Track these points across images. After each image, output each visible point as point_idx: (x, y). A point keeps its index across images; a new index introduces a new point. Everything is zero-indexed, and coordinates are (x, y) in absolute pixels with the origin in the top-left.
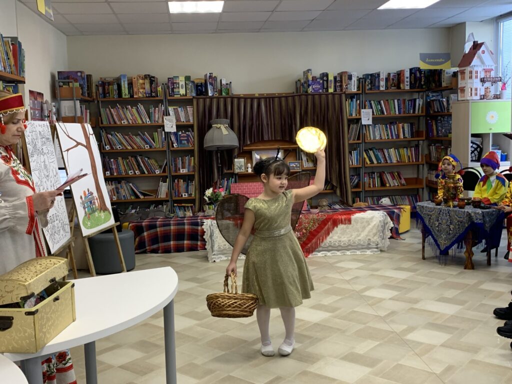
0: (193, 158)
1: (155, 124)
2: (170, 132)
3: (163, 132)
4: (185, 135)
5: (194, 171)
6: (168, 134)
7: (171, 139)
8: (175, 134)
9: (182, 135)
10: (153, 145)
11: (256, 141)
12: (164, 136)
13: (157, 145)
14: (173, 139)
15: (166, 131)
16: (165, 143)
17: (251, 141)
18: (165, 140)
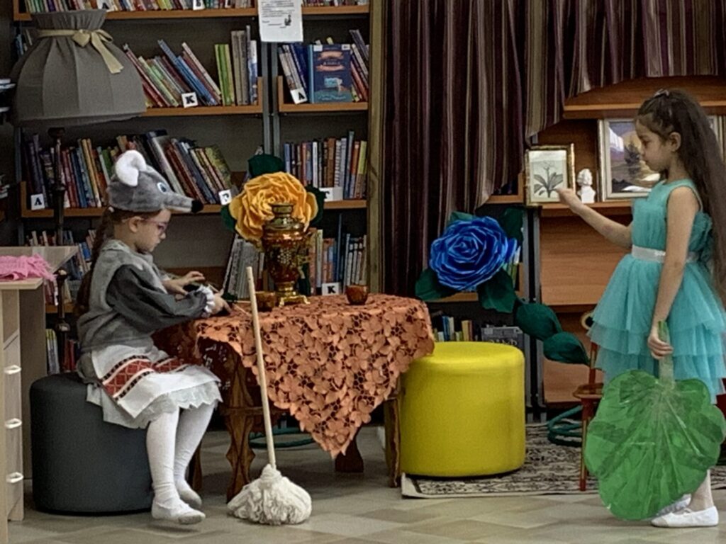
0: (363, 143)
1: (223, 13)
2: (280, 45)
3: (254, 44)
4: (336, 54)
5: (366, 196)
6: (271, 51)
7: (281, 72)
8: (300, 51)
9: (325, 55)
10: (212, 92)
11: (615, 82)
12: (255, 60)
13: (226, 94)
14: (287, 72)
15: (264, 38)
16: (260, 87)
17: (594, 81)
18: (260, 74)
